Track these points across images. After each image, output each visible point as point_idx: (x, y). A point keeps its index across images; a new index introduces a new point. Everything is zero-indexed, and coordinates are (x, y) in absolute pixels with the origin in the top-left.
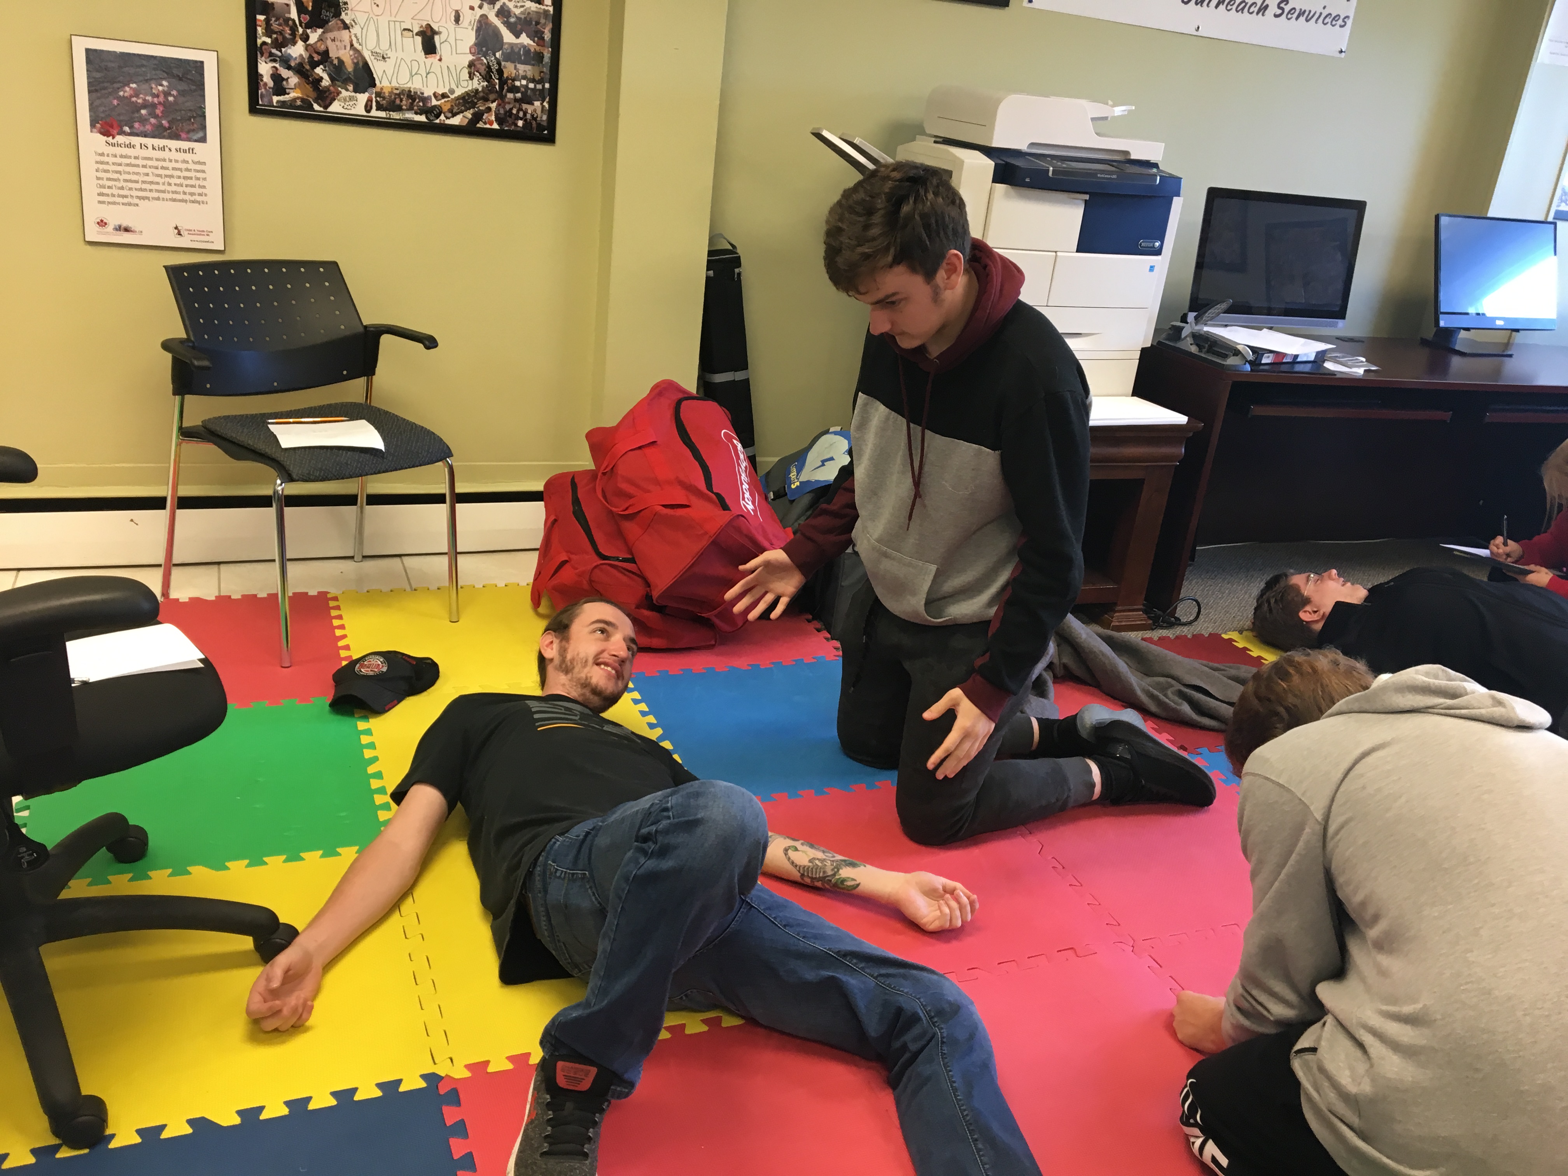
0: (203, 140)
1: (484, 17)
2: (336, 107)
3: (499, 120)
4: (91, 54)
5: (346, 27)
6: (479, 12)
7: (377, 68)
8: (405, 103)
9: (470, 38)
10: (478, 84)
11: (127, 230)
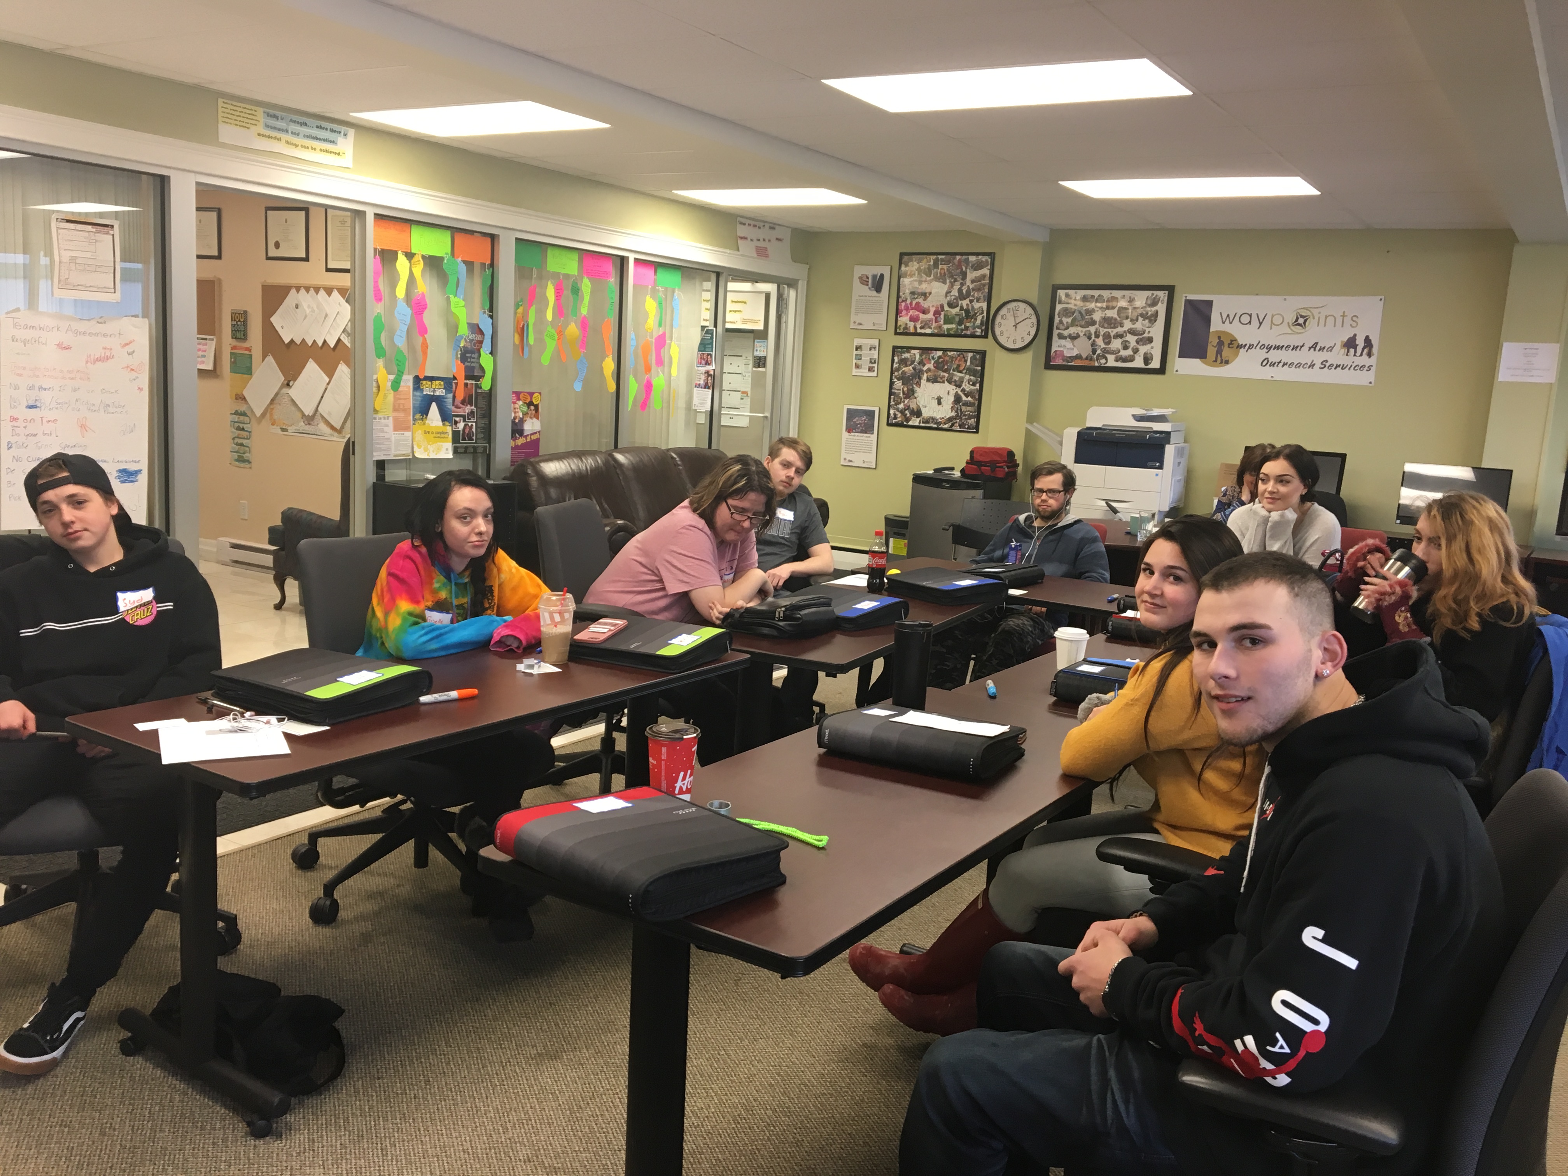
0: (873, 433)
1: (957, 392)
2: (910, 423)
3: (960, 426)
4: (849, 410)
5: (916, 398)
6: (955, 391)
7: (923, 411)
8: (931, 420)
9: (952, 399)
10: (953, 414)
11: (851, 461)
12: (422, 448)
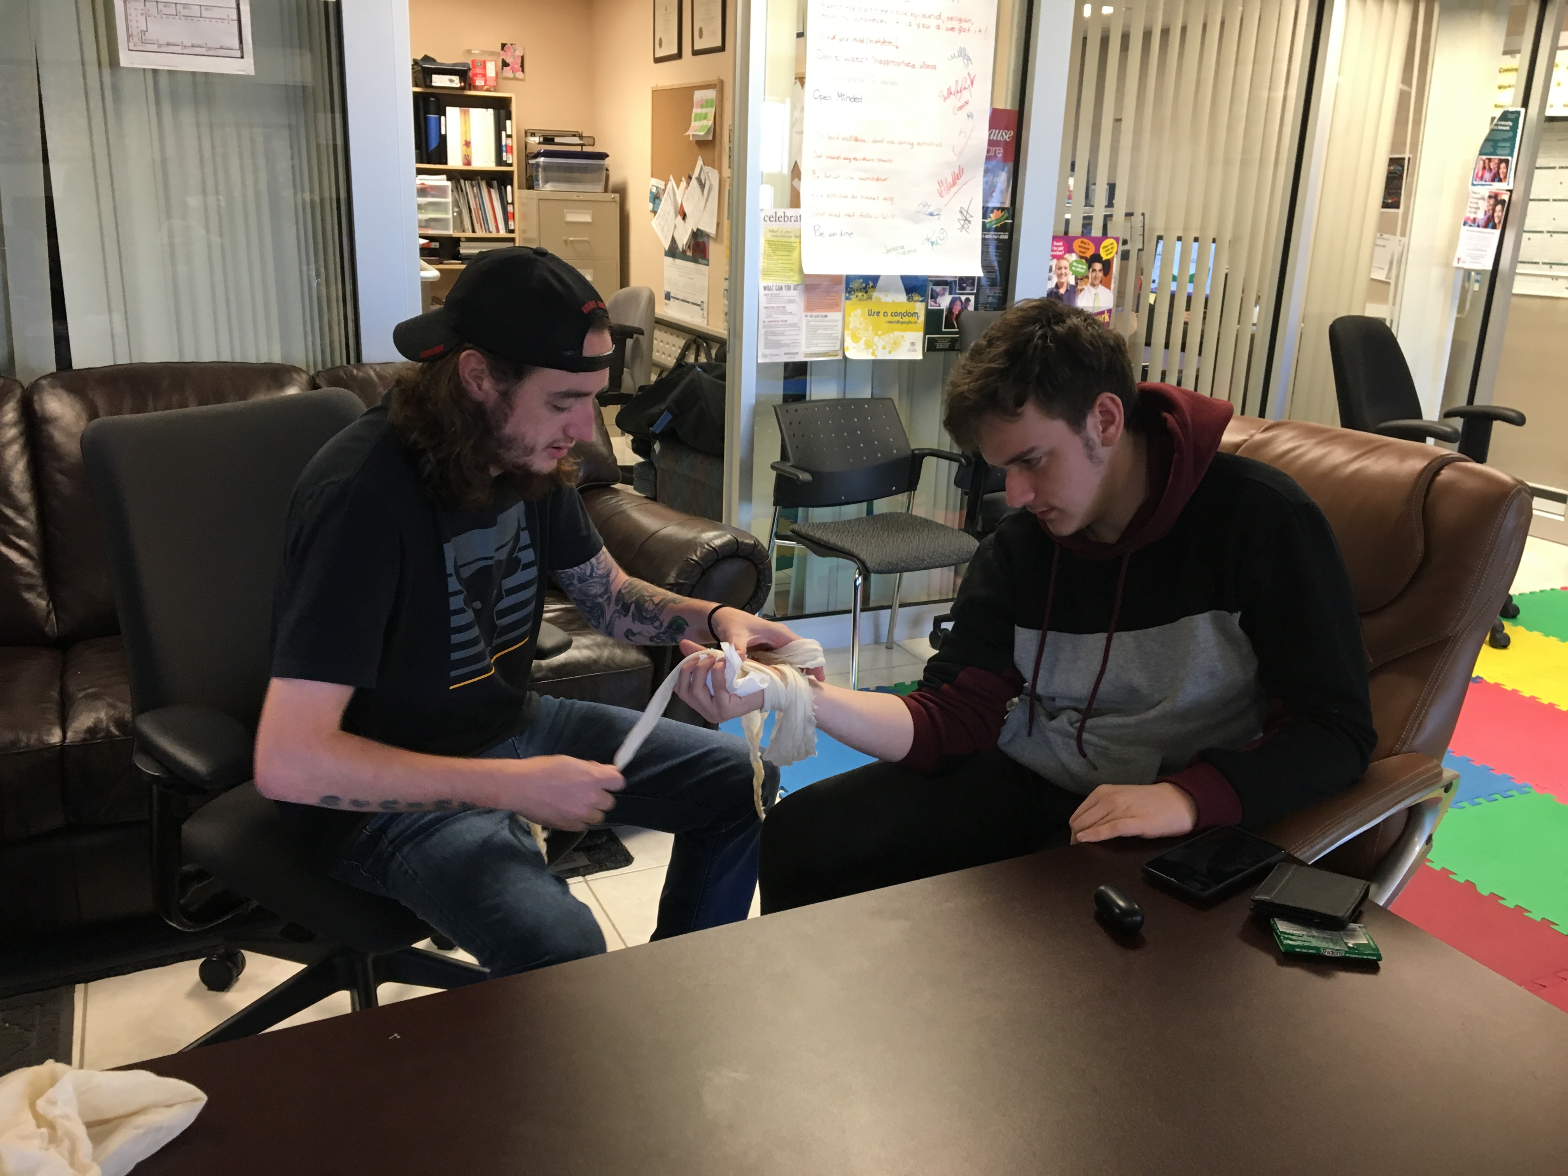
12: (862, 342)
